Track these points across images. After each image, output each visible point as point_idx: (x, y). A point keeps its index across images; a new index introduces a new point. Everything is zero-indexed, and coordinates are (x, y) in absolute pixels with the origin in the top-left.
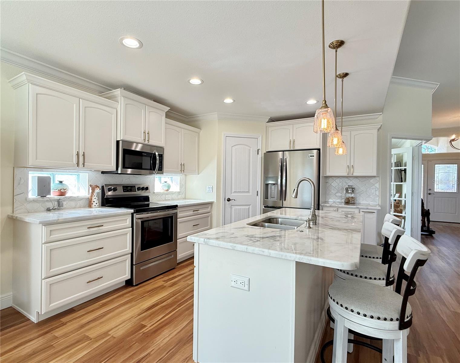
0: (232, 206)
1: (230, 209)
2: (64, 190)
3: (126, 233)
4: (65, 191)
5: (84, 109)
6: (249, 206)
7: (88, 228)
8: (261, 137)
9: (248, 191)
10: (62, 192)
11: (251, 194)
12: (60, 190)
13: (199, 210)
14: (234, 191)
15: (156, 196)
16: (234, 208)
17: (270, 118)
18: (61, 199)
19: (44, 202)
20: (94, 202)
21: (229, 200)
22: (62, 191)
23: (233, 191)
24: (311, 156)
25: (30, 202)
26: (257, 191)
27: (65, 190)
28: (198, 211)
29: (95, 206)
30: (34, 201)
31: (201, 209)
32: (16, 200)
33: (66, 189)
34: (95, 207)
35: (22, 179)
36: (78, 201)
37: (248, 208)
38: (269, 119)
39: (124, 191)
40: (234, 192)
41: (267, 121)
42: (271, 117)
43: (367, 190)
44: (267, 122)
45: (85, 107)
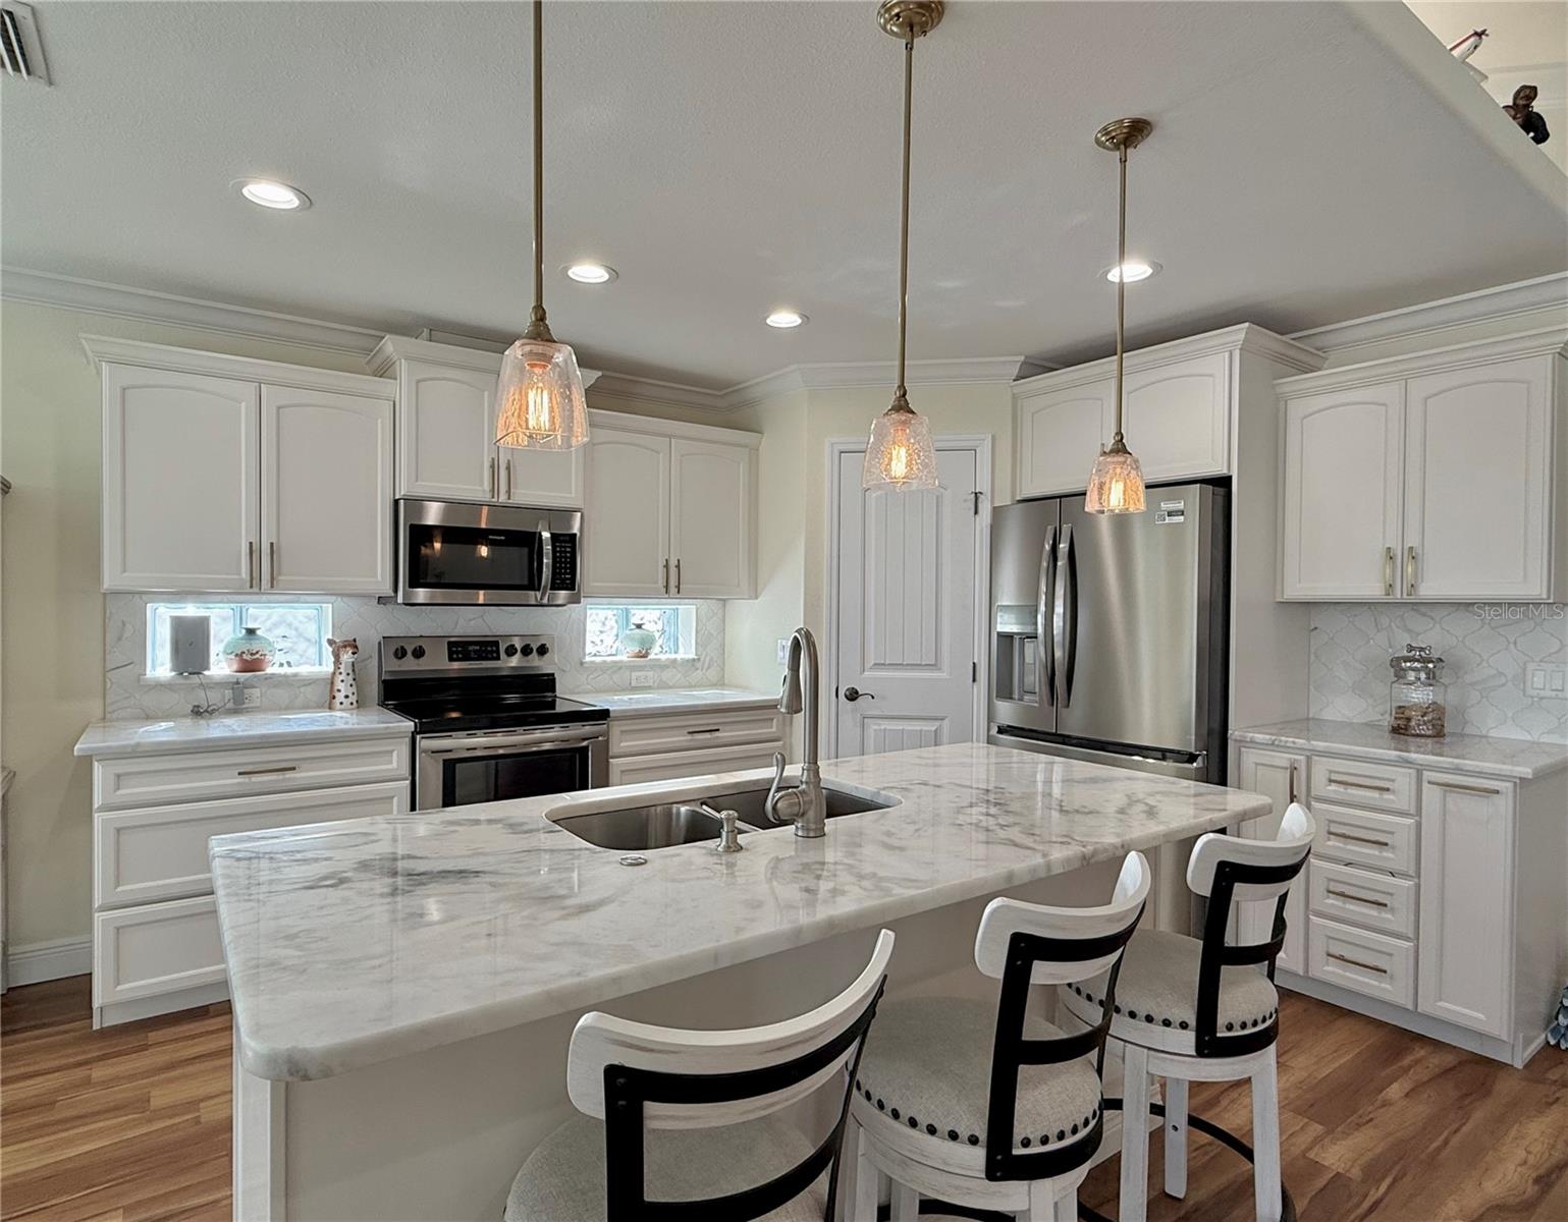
0: (866, 720)
1: (858, 730)
2: (252, 654)
3: (390, 795)
4: (255, 657)
5: (275, 411)
6: (938, 723)
7: (240, 774)
8: (988, 443)
9: (933, 662)
10: (246, 660)
11: (944, 675)
12: (241, 655)
13: (718, 730)
14: (873, 662)
15: (592, 676)
16: (873, 727)
17: (1022, 358)
18: (242, 680)
19: (193, 689)
20: (339, 691)
21: (853, 695)
22: (245, 657)
23: (871, 661)
24: (1170, 514)
25: (150, 689)
26: (974, 663)
27: (254, 654)
28: (717, 734)
29: (341, 703)
30: (160, 686)
31: (728, 728)
32: (112, 683)
33: (257, 652)
34: (343, 706)
35: (128, 625)
36: (299, 687)
37: (934, 729)
38: (1024, 363)
39: (451, 659)
40: (875, 664)
41: (1015, 372)
42: (1026, 357)
43: (1524, 670)
44: (1015, 380)
45: (279, 408)
